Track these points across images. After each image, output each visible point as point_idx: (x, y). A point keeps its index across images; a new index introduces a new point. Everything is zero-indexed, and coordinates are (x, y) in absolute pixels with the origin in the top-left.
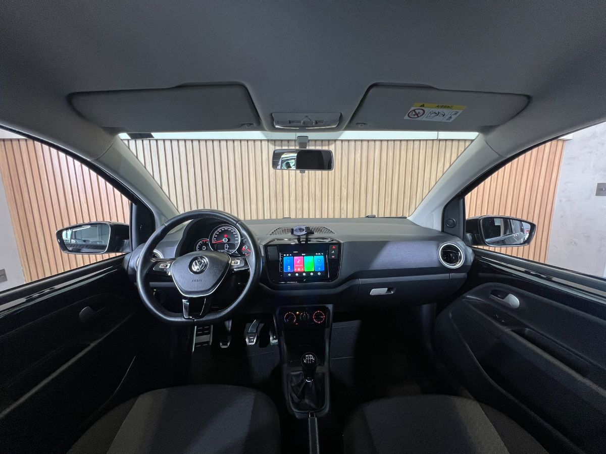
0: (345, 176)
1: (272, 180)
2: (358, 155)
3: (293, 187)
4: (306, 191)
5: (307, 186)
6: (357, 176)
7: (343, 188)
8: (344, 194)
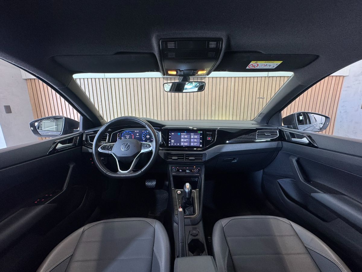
0: (214, 98)
2: (222, 86)
5: (192, 104)
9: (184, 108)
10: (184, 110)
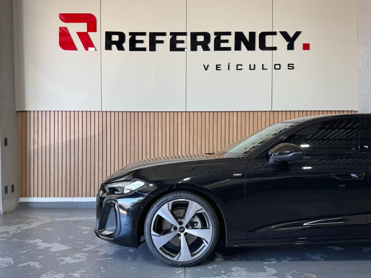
0: (216, 132)
1: (172, 134)
2: (223, 120)
3: (184, 139)
4: (191, 141)
5: (192, 138)
6: (223, 132)
7: (214, 140)
8: (215, 143)
9: (184, 142)
10: (184, 145)
